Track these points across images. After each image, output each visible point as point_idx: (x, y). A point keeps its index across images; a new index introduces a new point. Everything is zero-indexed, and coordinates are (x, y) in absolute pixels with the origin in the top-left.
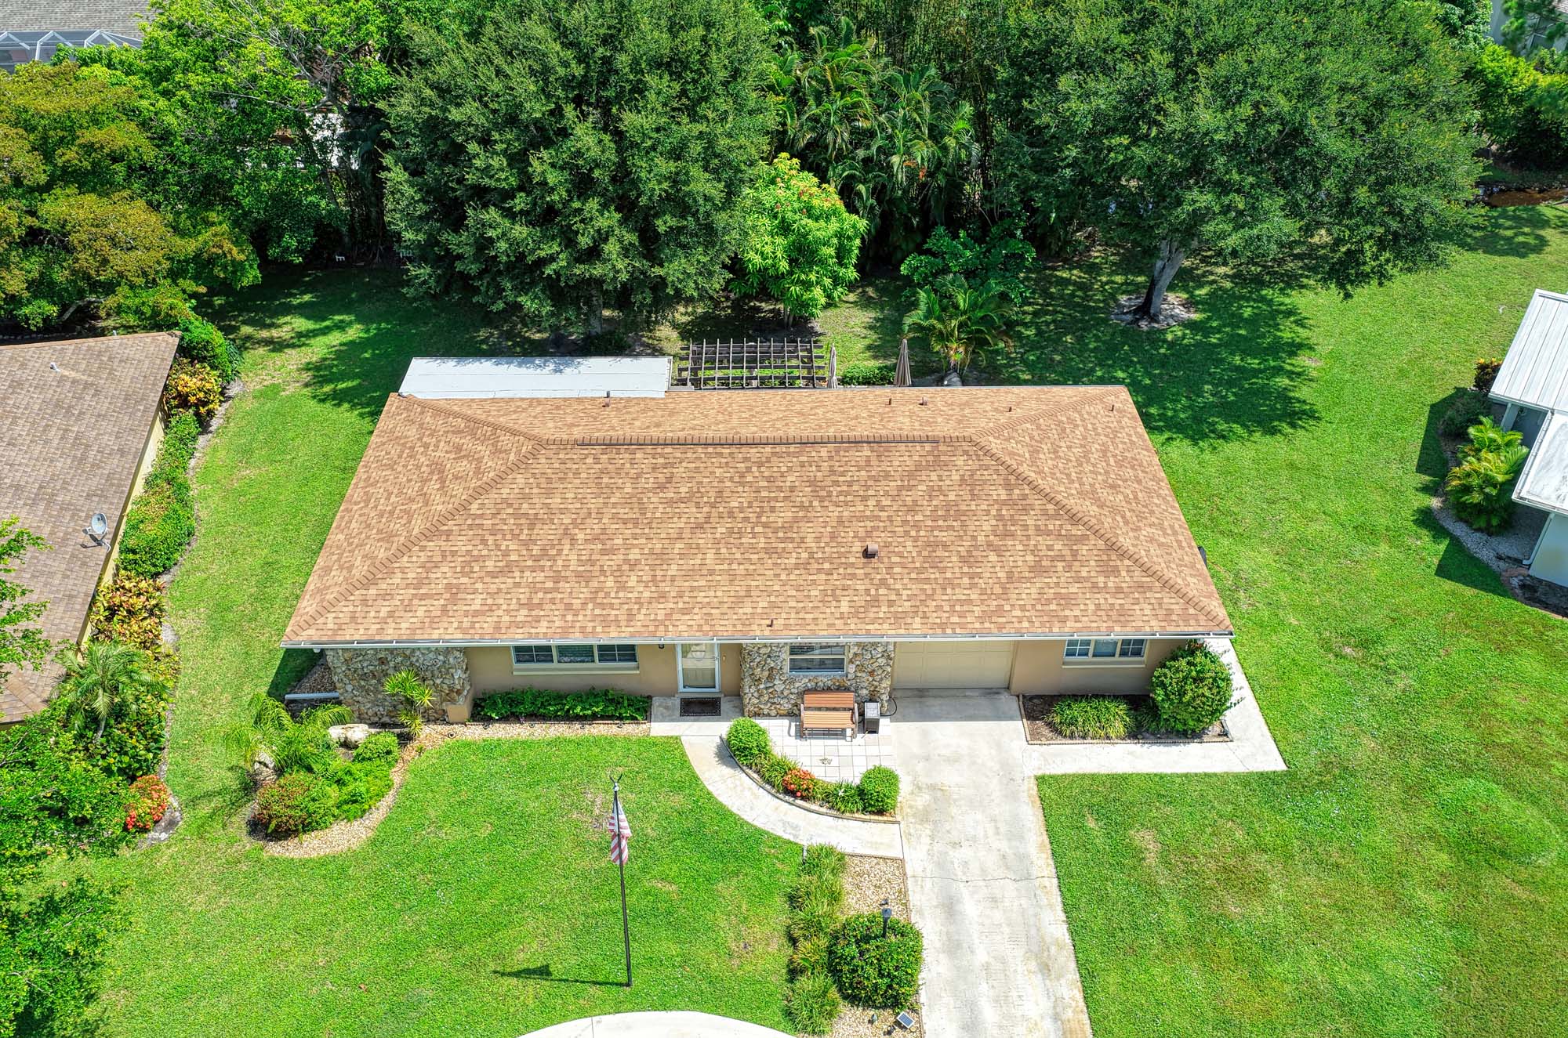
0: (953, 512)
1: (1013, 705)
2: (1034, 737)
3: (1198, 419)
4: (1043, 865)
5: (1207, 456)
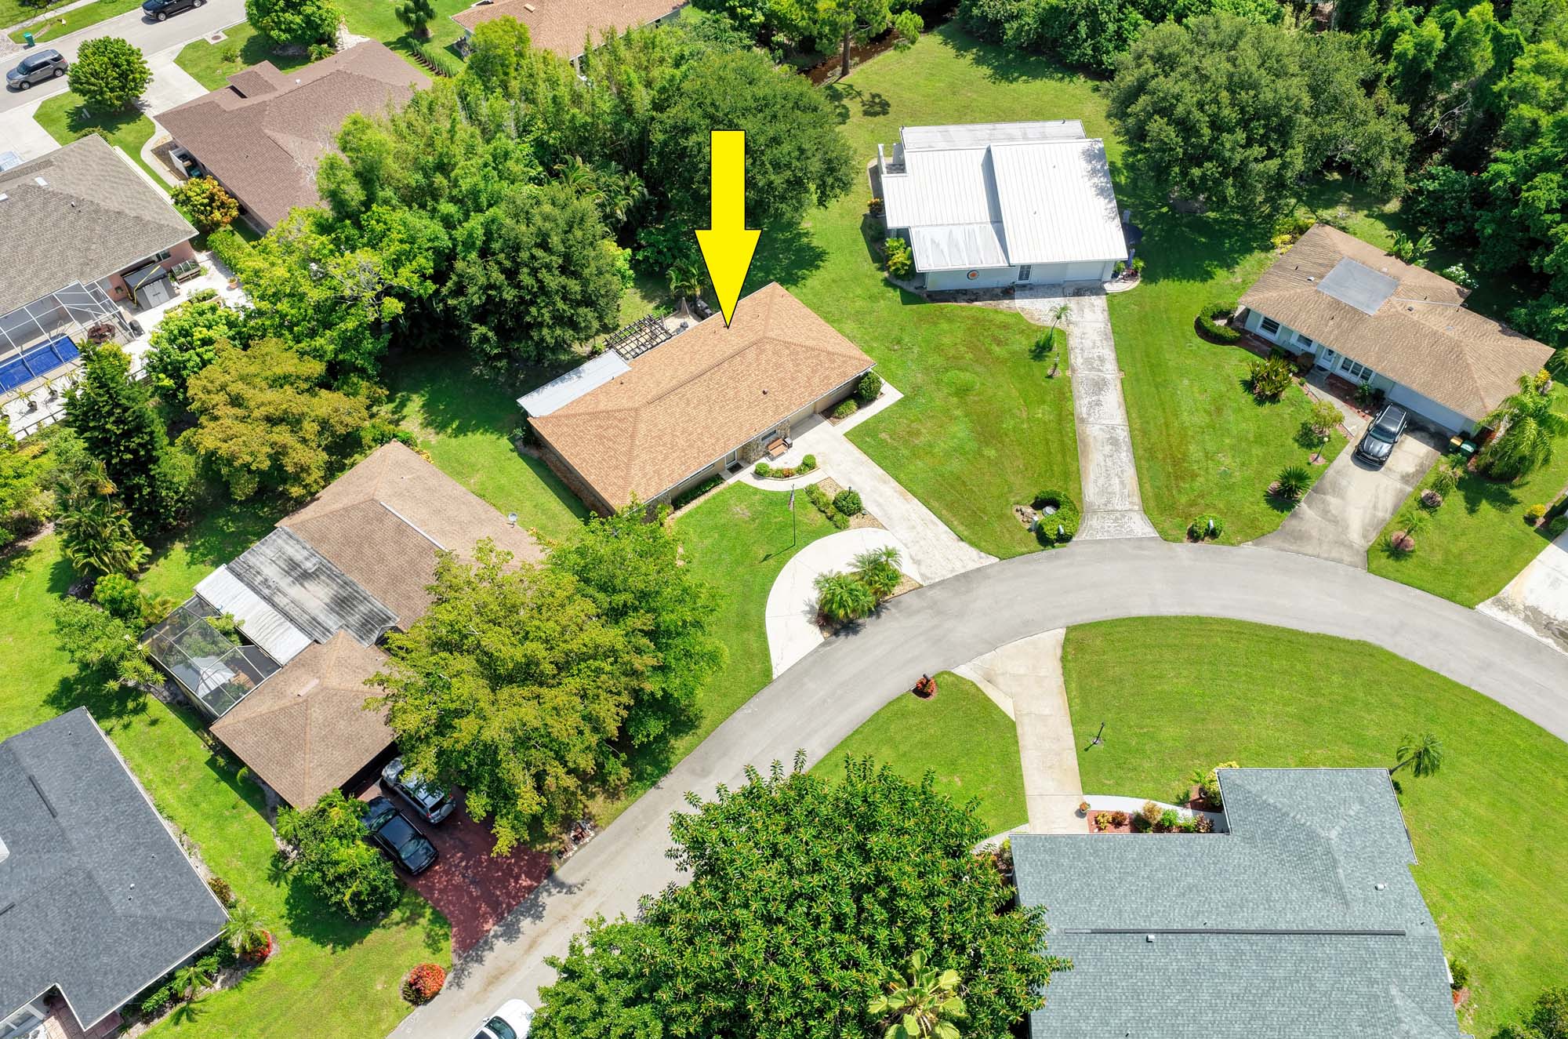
0: (778, 366)
1: (820, 417)
2: (834, 424)
3: (789, 274)
4: (865, 457)
5: (804, 290)
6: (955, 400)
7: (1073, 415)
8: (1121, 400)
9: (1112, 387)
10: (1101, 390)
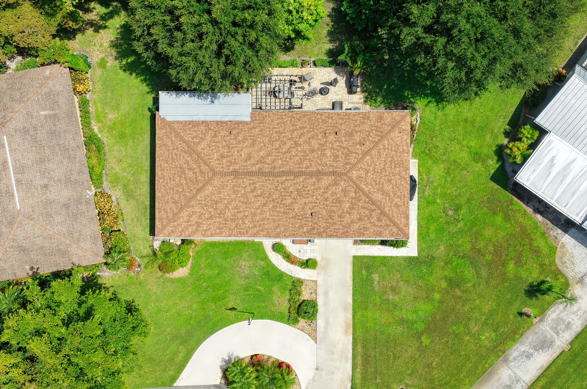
0: (338, 201)
2: (355, 242)
4: (350, 283)
6: (444, 285)
7: (504, 352)
8: (545, 366)
9: (550, 352)
10: (542, 348)
